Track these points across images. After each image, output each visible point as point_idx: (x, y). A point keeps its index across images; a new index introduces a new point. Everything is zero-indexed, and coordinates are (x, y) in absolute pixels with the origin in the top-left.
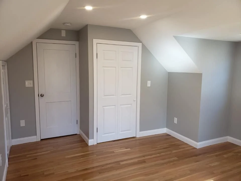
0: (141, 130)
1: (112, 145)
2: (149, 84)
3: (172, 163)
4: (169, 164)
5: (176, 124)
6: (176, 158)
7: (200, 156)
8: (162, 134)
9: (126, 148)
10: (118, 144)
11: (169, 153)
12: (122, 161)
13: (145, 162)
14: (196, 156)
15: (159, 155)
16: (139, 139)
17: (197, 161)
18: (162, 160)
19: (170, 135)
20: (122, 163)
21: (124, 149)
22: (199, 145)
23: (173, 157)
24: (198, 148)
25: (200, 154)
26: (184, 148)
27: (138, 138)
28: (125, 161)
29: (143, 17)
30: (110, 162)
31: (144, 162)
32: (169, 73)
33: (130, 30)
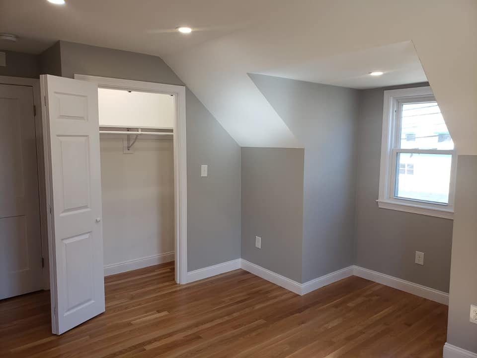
0: (189, 269)
1: (126, 308)
2: (204, 171)
3: (254, 334)
4: (248, 336)
5: (259, 248)
6: (262, 321)
7: (307, 312)
8: (231, 273)
9: (159, 312)
10: (140, 305)
11: (247, 310)
12: (150, 342)
13: (199, 337)
14: (300, 311)
15: (227, 318)
16: (186, 289)
17: (303, 323)
18: (235, 329)
19: (248, 273)
20: (148, 348)
21: (155, 313)
22: (303, 288)
23: (257, 320)
24: (302, 294)
25: (306, 307)
26: (275, 297)
27: (184, 285)
28: (156, 341)
29: (185, 30)
30: (121, 349)
31: (197, 337)
32: (242, 148)
33: (158, 58)
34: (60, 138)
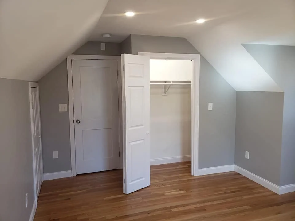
0: (200, 167)
1: (162, 185)
2: (210, 106)
3: (242, 214)
4: (238, 215)
5: (247, 159)
6: (248, 207)
7: (283, 206)
8: (229, 173)
9: (180, 190)
10: (169, 184)
11: (238, 198)
12: (175, 207)
13: (205, 210)
14: (278, 205)
15: (223, 201)
16: (197, 179)
17: (279, 213)
18: (229, 209)
19: (239, 174)
20: (173, 210)
21: (178, 191)
22: (281, 190)
23: (245, 206)
24: (280, 194)
25: (282, 203)
26: (259, 193)
27: (195, 177)
28: (178, 207)
29: (201, 21)
30: (158, 208)
31: (203, 209)
32: (237, 91)
33: (184, 38)
34: (130, 88)
